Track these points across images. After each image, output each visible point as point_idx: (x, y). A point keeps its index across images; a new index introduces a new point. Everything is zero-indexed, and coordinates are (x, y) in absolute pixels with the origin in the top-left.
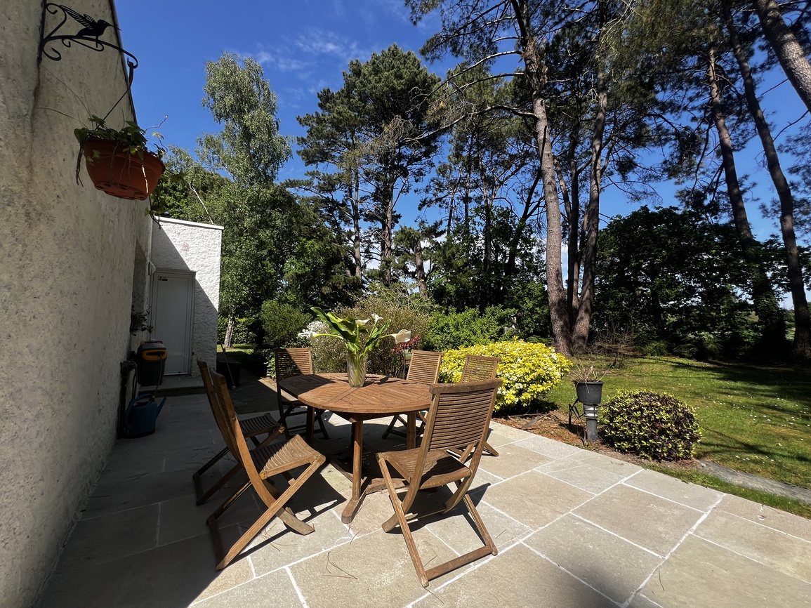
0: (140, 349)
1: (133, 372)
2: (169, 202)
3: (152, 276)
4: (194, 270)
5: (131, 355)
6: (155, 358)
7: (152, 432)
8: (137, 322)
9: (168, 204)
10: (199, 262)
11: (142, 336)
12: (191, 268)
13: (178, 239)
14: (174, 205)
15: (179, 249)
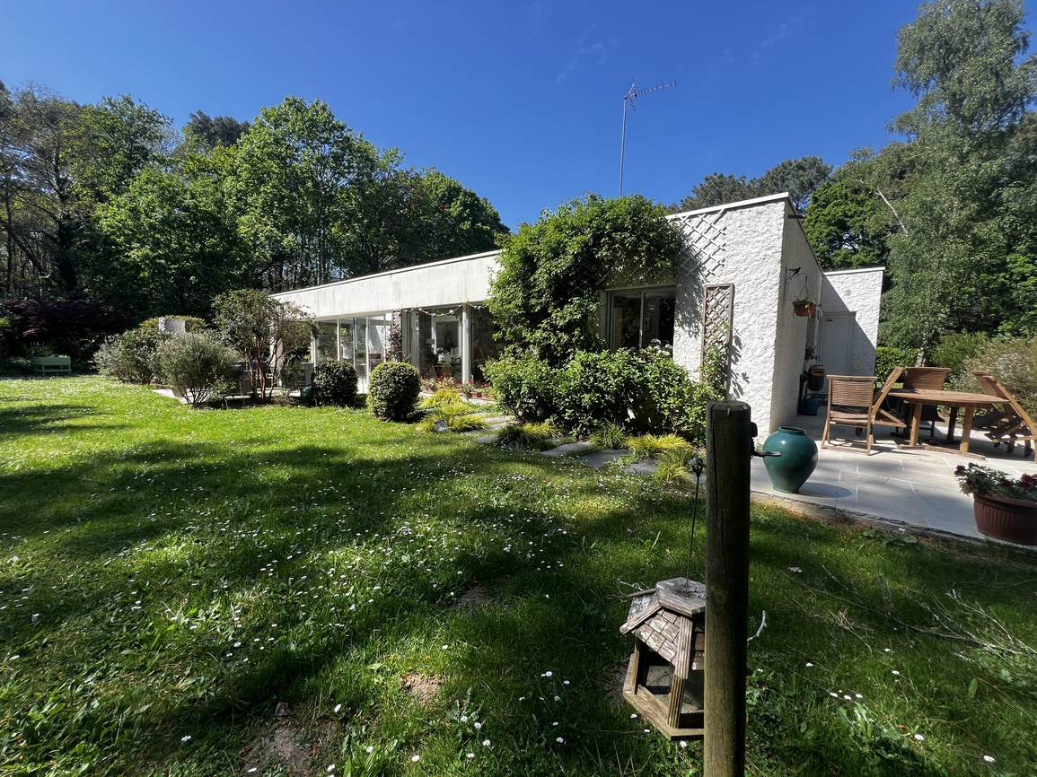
0: (810, 369)
1: (806, 383)
2: (850, 211)
3: (821, 320)
4: (855, 310)
5: (805, 372)
6: (818, 375)
7: (816, 415)
8: (809, 354)
9: (849, 214)
10: (860, 303)
11: (812, 362)
12: (851, 309)
13: (842, 287)
14: (856, 212)
15: (841, 295)
